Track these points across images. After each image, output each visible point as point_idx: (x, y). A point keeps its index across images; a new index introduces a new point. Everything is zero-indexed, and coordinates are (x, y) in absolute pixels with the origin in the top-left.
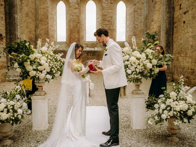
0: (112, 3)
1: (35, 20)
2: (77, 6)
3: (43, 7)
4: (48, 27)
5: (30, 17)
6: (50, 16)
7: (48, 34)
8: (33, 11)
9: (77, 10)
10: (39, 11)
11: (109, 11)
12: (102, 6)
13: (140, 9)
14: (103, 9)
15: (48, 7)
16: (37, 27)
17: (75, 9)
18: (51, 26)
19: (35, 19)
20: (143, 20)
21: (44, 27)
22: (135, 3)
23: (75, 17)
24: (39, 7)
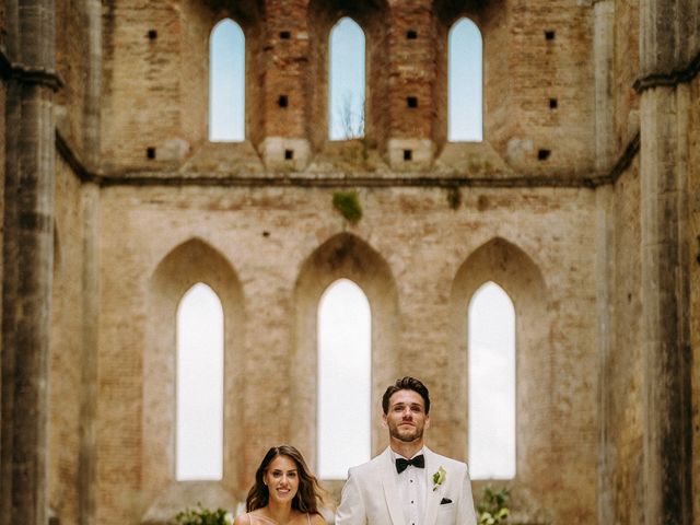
0: (443, 300)
1: (84, 380)
2: (278, 312)
3: (118, 317)
4: (140, 410)
5: (67, 371)
6: (149, 359)
7: (139, 443)
8: (77, 340)
9: (277, 334)
10: (102, 338)
11: (432, 335)
12: (397, 312)
13: (580, 326)
14: (404, 329)
15: (141, 318)
16: (87, 412)
17: (272, 325)
18: (155, 404)
19: (83, 374)
20: (593, 379)
21: (119, 412)
22: (555, 297)
23: (269, 364)
24: (101, 318)
